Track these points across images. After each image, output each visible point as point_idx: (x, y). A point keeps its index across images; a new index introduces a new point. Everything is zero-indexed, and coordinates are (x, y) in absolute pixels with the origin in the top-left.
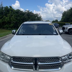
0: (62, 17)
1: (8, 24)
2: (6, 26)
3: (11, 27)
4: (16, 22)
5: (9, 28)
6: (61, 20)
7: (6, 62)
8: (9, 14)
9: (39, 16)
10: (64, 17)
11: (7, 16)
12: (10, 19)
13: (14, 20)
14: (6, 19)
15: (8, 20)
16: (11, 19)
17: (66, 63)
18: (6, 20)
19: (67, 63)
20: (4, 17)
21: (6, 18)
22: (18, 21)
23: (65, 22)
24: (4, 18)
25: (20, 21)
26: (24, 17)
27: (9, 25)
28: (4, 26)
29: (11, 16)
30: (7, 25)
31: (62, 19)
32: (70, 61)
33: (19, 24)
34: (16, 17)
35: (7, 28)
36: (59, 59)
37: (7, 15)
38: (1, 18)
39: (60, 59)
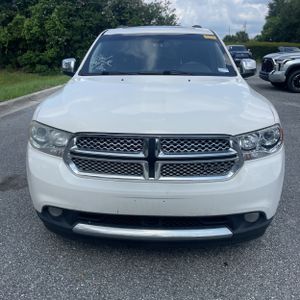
0: (267, 18)
1: (34, 51)
2: (25, 56)
3: (45, 63)
4: (67, 41)
5: (38, 67)
6: (260, 34)
7: (53, 154)
8: (38, 6)
9: (163, 14)
10: (277, 20)
11: (28, 15)
12: (41, 26)
13: (58, 33)
14: (25, 25)
15: (35, 29)
16: (47, 26)
17: (250, 158)
18: (24, 33)
19: (254, 158)
20: (18, 16)
21: (27, 22)
22: (75, 38)
23: (278, 41)
24: (17, 23)
25: (82, 37)
26: (101, 20)
27: (37, 53)
28: (16, 56)
29: (46, 15)
30: (29, 54)
31: (265, 28)
32: (267, 154)
33: (80, 47)
34: (66, 20)
35: (33, 65)
36: (228, 144)
37: (30, 8)
38: (4, 24)
39: (231, 142)
